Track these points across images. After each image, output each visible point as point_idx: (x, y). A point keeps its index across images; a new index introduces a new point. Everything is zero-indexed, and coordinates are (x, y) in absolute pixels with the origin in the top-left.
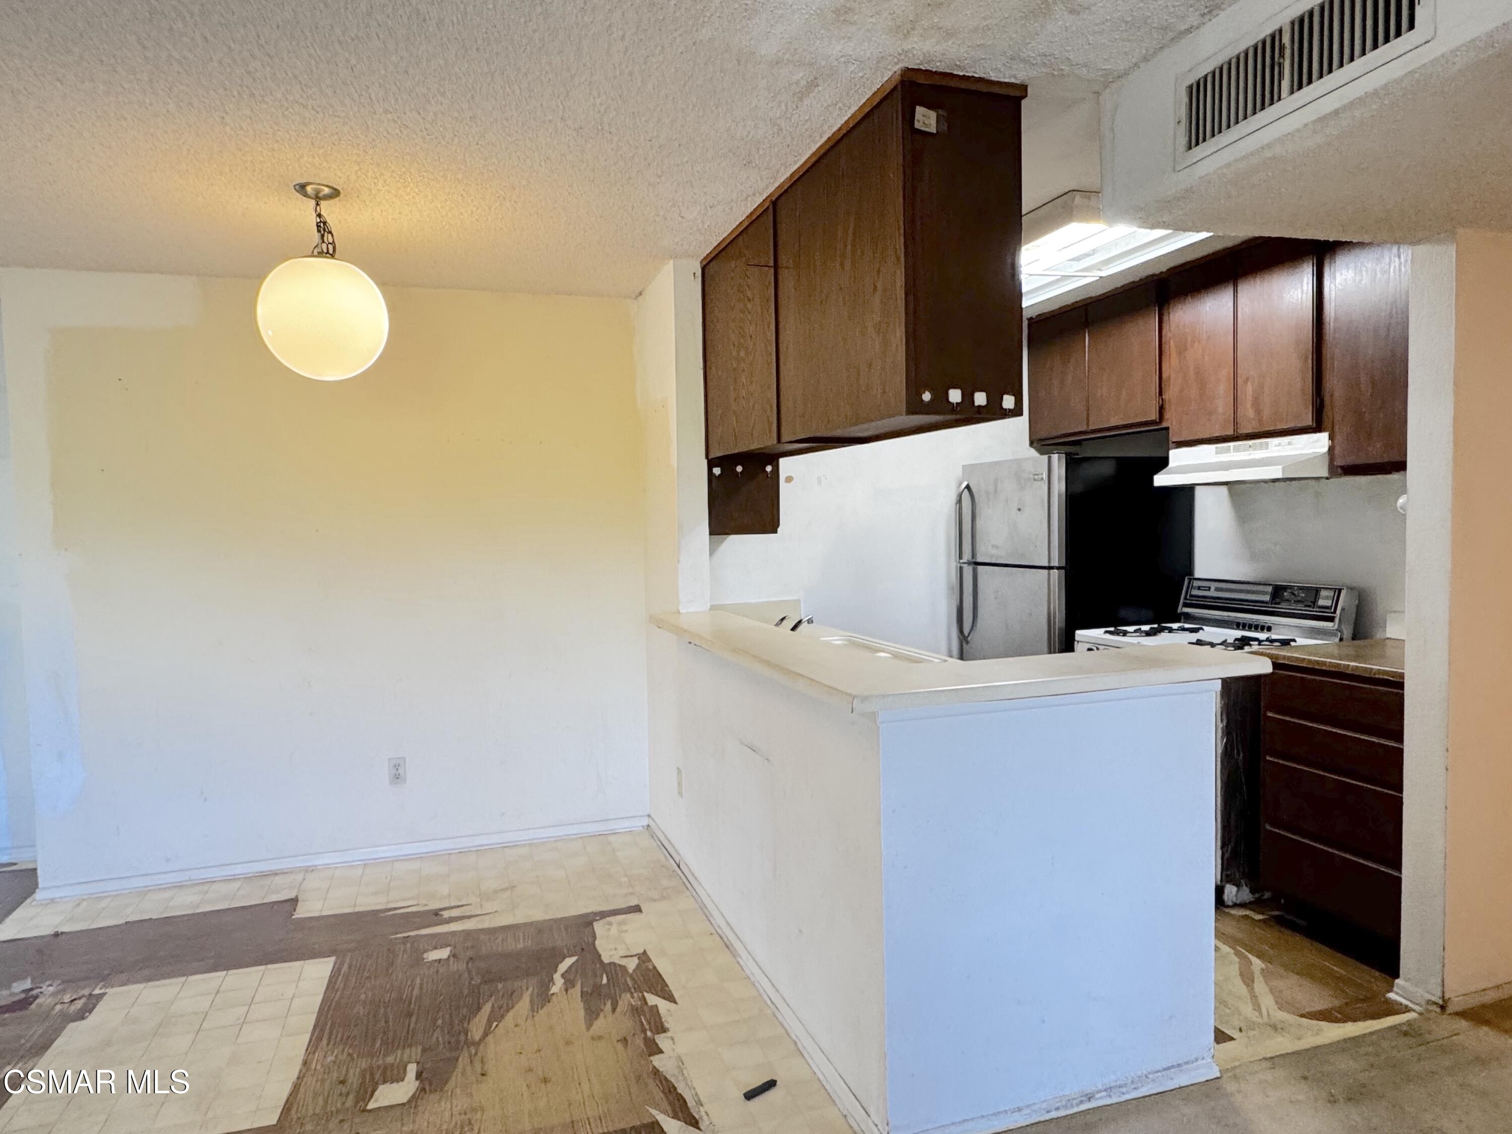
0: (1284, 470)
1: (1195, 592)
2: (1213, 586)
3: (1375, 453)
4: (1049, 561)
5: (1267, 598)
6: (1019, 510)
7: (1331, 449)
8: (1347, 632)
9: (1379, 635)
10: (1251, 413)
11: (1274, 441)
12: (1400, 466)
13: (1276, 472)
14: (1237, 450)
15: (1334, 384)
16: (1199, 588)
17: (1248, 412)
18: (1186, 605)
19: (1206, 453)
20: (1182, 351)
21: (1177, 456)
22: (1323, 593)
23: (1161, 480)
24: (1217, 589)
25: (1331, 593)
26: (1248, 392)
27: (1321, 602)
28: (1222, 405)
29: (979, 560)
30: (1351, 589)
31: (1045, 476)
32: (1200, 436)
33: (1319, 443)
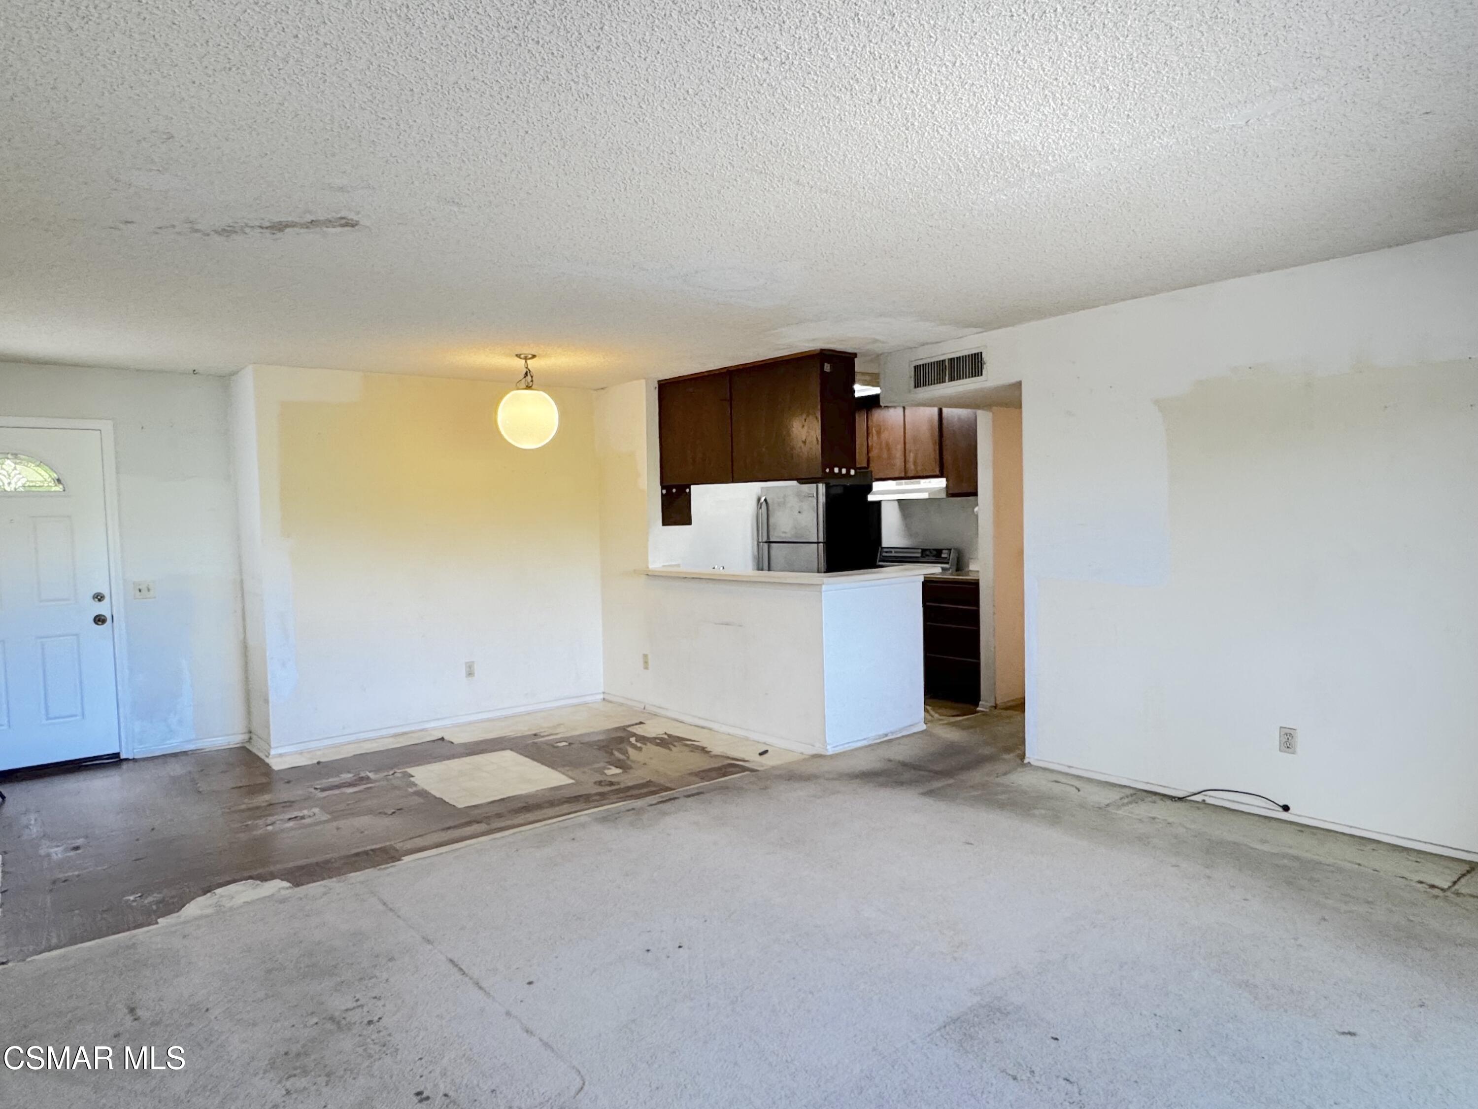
0: (929, 494)
1: (885, 554)
2: (893, 550)
3: (965, 488)
4: (818, 539)
5: (919, 555)
6: (799, 512)
7: (947, 485)
8: (954, 568)
9: (967, 569)
10: (912, 467)
11: (922, 481)
12: (975, 494)
13: (925, 496)
14: (906, 484)
15: (948, 457)
16: (886, 552)
17: (911, 466)
18: (880, 561)
19: (891, 485)
20: (879, 433)
21: (877, 486)
22: (944, 551)
23: (871, 498)
24: (895, 552)
25: (947, 551)
26: (911, 457)
27: (943, 556)
28: (899, 462)
29: (772, 540)
30: (954, 549)
31: (815, 495)
32: (888, 477)
33: (941, 483)
